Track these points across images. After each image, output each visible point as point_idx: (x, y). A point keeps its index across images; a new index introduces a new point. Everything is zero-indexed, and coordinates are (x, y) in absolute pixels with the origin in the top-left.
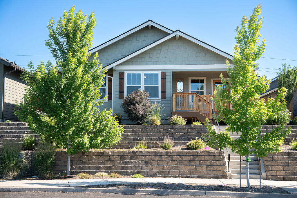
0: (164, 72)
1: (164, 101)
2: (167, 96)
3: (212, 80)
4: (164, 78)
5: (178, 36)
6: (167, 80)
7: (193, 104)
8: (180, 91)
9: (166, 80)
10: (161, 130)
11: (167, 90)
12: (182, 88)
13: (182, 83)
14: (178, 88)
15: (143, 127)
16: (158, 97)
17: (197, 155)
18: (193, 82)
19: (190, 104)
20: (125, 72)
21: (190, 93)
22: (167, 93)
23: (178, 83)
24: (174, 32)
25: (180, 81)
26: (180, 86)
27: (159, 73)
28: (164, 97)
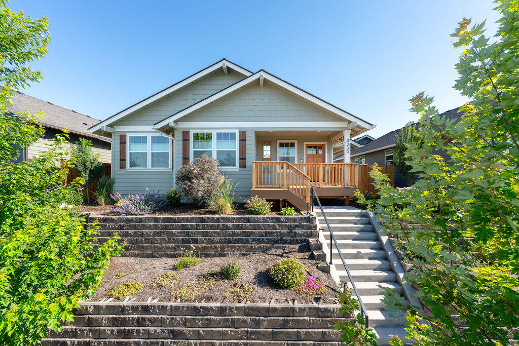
0: (243, 132)
1: (243, 171)
2: (248, 164)
3: (305, 143)
4: (243, 140)
5: (262, 79)
6: (248, 142)
7: (282, 172)
8: (267, 156)
9: (246, 143)
10: (230, 224)
11: (248, 156)
12: (269, 153)
13: (269, 147)
14: (265, 153)
15: (200, 220)
16: (234, 165)
17: (292, 315)
18: (282, 145)
19: (278, 172)
20: (190, 130)
21: (279, 162)
22: (247, 160)
23: (265, 147)
24: (253, 74)
25: (267, 145)
26: (267, 151)
27: (237, 132)
28: (243, 166)
